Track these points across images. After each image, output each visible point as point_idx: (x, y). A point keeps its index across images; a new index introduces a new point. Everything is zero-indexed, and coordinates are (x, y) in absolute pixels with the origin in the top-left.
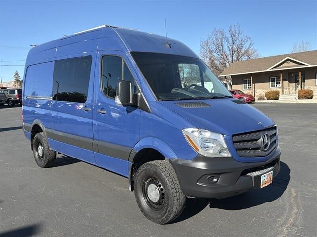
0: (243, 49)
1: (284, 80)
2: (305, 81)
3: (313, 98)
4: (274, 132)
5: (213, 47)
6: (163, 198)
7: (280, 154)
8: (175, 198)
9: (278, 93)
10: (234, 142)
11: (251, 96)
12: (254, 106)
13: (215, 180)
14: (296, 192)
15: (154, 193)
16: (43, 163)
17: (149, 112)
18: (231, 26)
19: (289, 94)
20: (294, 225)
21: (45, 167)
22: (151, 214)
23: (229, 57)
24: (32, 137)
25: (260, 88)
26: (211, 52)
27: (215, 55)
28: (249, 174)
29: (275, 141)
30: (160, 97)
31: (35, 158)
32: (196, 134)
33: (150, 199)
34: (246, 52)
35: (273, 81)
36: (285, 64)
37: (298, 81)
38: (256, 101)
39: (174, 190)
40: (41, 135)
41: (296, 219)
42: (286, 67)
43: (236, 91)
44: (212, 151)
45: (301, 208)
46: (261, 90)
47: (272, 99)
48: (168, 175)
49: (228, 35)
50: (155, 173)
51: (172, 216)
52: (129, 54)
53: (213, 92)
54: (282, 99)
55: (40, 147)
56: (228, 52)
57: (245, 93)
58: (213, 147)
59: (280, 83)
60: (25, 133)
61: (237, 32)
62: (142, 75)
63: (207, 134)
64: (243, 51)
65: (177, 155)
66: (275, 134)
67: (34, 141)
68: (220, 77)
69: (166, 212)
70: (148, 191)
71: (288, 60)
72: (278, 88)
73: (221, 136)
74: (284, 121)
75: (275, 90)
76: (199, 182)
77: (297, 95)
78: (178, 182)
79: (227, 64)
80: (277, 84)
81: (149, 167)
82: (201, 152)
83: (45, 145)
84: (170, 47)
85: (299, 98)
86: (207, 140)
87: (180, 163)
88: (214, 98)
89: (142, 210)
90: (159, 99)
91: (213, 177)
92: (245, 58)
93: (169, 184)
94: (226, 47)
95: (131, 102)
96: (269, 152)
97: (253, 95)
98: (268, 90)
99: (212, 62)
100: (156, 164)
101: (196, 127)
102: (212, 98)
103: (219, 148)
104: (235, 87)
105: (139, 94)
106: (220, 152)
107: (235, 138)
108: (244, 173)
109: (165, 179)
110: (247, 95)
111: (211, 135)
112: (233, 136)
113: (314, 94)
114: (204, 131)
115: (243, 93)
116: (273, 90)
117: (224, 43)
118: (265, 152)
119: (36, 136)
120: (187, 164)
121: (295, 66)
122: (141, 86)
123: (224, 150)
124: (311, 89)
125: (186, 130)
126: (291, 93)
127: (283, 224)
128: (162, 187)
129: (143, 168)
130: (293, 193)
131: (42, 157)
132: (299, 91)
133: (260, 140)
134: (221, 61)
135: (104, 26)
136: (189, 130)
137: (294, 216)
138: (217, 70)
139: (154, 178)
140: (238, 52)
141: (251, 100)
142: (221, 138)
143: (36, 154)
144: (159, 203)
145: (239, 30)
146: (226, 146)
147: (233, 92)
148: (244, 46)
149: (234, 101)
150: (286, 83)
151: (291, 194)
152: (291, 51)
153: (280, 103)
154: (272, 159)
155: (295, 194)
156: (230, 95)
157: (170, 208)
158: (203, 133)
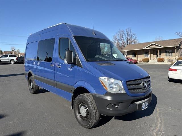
0: (132, 39)
1: (151, 54)
2: (161, 54)
3: (165, 62)
4: (149, 79)
5: (118, 38)
6: (88, 115)
7: (152, 91)
8: (95, 115)
9: (148, 59)
10: (127, 85)
11: (136, 60)
12: (138, 65)
13: (116, 106)
14: (159, 110)
15: (83, 111)
16: (32, 91)
17: (82, 67)
18: (127, 29)
19: (153, 60)
20: (159, 130)
21: (34, 94)
22: (82, 123)
23: (126, 43)
24: (28, 78)
25: (140, 57)
26: (117, 40)
27: (120, 41)
28: (135, 103)
29: (149, 84)
30: (88, 60)
31: (29, 89)
32: (106, 80)
33: (82, 114)
34: (134, 40)
35: (146, 54)
36: (152, 46)
37: (158, 54)
38: (138, 63)
39: (94, 111)
40: (32, 78)
41: (160, 127)
42: (152, 47)
43: (129, 58)
44: (115, 90)
45: (163, 120)
46: (140, 58)
47: (146, 62)
48: (91, 102)
49: (126, 33)
50: (84, 100)
51: (93, 125)
52: (72, 37)
53: (117, 57)
54: (150, 62)
55: (31, 83)
56: (125, 40)
57: (133, 59)
58: (115, 88)
59: (149, 55)
60: (26, 76)
61: (130, 31)
62: (79, 48)
63: (113, 80)
64: (132, 40)
65: (96, 91)
66: (150, 80)
67: (29, 80)
68: (122, 52)
69: (89, 123)
70: (81, 110)
71: (153, 44)
72: (148, 57)
73: (120, 82)
74: (151, 73)
75: (147, 58)
76: (108, 107)
77: (157, 60)
78: (96, 107)
79: (125, 46)
80: (148, 55)
81: (81, 97)
82: (109, 90)
83: (34, 83)
84: (95, 34)
85: (158, 61)
86: (112, 84)
87: (97, 96)
88: (117, 61)
89: (77, 120)
90: (87, 60)
91: (115, 105)
92: (133, 43)
93: (91, 107)
94: (124, 38)
95: (72, 62)
96: (146, 90)
97: (137, 60)
98: (144, 58)
99: (118, 45)
100: (85, 96)
101: (106, 77)
102: (116, 61)
103: (119, 88)
104: (129, 56)
105: (77, 58)
106: (120, 90)
107: (128, 83)
108: (133, 102)
109: (89, 104)
110: (134, 60)
111: (114, 81)
112: (127, 82)
113: (165, 60)
114: (111, 79)
115: (132, 59)
116: (146, 58)
117: (123, 36)
118: (144, 91)
119: (30, 78)
120: (101, 97)
121: (156, 47)
122: (78, 54)
123: (122, 89)
124: (164, 58)
125: (101, 78)
126: (154, 59)
127: (154, 130)
128: (88, 108)
129: (78, 97)
130: (158, 111)
131: (32, 88)
132: (158, 59)
133: (142, 84)
134: (122, 44)
135: (62, 23)
136: (102, 78)
137: (159, 125)
138: (120, 48)
139: (84, 103)
140: (130, 40)
141: (136, 62)
142: (120, 83)
143: (30, 87)
144: (86, 117)
145: (131, 30)
146: (123, 87)
147: (127, 58)
148: (133, 38)
149: (127, 62)
150: (152, 55)
151: (157, 111)
152: (154, 40)
153: (149, 64)
154: (147, 94)
155: (159, 112)
156: (126, 59)
157: (91, 120)
158: (110, 80)
